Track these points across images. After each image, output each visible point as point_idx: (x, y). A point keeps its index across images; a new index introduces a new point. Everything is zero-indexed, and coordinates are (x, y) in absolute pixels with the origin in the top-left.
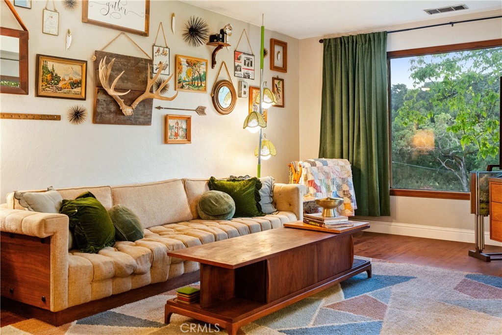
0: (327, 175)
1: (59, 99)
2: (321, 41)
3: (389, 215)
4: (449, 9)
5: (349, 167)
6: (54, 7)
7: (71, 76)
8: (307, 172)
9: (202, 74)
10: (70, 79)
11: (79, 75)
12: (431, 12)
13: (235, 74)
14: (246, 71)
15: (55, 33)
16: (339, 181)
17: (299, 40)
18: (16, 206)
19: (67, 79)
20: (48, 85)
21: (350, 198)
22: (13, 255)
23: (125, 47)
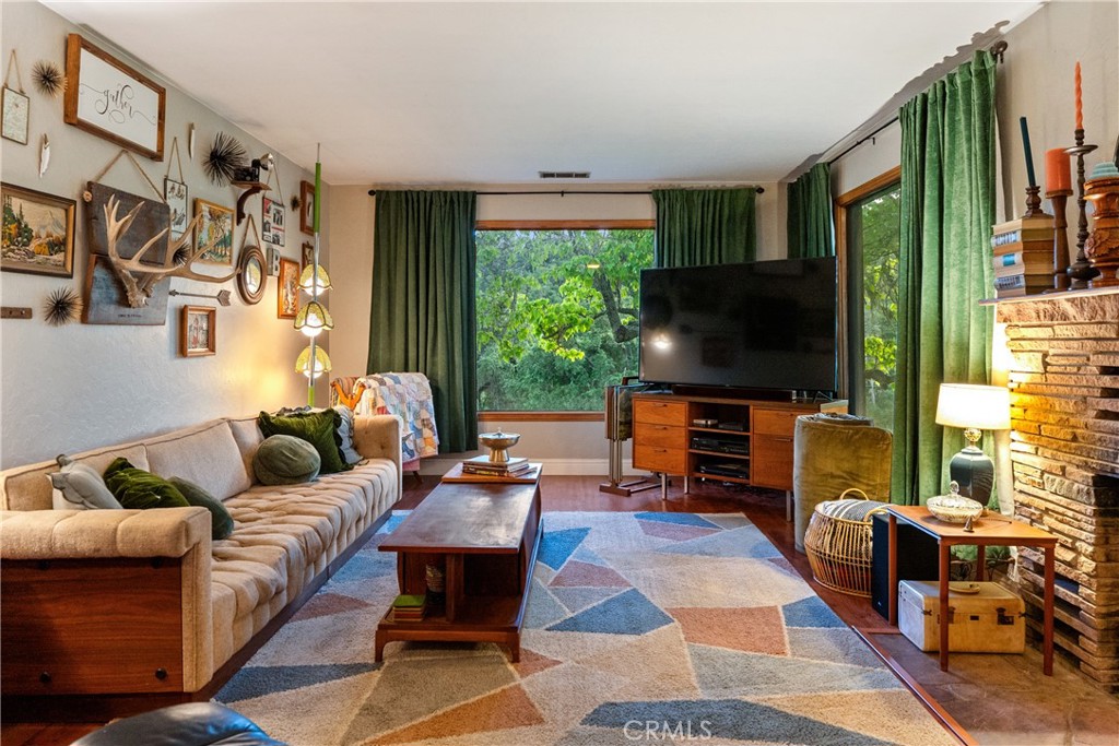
0: (401, 397)
1: (28, 276)
2: (371, 193)
3: (477, 449)
4: (569, 175)
5: (426, 383)
6: (20, 84)
7: (50, 229)
8: (376, 394)
9: (227, 234)
10: (47, 237)
11: (61, 227)
12: (545, 175)
13: (263, 235)
14: (276, 231)
15: (22, 139)
16: (415, 405)
17: (329, 186)
18: (12, 502)
19: (43, 235)
20: (12, 247)
21: (431, 429)
22: (48, 606)
23: (126, 177)
